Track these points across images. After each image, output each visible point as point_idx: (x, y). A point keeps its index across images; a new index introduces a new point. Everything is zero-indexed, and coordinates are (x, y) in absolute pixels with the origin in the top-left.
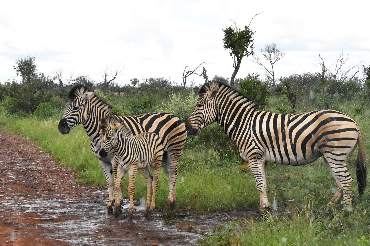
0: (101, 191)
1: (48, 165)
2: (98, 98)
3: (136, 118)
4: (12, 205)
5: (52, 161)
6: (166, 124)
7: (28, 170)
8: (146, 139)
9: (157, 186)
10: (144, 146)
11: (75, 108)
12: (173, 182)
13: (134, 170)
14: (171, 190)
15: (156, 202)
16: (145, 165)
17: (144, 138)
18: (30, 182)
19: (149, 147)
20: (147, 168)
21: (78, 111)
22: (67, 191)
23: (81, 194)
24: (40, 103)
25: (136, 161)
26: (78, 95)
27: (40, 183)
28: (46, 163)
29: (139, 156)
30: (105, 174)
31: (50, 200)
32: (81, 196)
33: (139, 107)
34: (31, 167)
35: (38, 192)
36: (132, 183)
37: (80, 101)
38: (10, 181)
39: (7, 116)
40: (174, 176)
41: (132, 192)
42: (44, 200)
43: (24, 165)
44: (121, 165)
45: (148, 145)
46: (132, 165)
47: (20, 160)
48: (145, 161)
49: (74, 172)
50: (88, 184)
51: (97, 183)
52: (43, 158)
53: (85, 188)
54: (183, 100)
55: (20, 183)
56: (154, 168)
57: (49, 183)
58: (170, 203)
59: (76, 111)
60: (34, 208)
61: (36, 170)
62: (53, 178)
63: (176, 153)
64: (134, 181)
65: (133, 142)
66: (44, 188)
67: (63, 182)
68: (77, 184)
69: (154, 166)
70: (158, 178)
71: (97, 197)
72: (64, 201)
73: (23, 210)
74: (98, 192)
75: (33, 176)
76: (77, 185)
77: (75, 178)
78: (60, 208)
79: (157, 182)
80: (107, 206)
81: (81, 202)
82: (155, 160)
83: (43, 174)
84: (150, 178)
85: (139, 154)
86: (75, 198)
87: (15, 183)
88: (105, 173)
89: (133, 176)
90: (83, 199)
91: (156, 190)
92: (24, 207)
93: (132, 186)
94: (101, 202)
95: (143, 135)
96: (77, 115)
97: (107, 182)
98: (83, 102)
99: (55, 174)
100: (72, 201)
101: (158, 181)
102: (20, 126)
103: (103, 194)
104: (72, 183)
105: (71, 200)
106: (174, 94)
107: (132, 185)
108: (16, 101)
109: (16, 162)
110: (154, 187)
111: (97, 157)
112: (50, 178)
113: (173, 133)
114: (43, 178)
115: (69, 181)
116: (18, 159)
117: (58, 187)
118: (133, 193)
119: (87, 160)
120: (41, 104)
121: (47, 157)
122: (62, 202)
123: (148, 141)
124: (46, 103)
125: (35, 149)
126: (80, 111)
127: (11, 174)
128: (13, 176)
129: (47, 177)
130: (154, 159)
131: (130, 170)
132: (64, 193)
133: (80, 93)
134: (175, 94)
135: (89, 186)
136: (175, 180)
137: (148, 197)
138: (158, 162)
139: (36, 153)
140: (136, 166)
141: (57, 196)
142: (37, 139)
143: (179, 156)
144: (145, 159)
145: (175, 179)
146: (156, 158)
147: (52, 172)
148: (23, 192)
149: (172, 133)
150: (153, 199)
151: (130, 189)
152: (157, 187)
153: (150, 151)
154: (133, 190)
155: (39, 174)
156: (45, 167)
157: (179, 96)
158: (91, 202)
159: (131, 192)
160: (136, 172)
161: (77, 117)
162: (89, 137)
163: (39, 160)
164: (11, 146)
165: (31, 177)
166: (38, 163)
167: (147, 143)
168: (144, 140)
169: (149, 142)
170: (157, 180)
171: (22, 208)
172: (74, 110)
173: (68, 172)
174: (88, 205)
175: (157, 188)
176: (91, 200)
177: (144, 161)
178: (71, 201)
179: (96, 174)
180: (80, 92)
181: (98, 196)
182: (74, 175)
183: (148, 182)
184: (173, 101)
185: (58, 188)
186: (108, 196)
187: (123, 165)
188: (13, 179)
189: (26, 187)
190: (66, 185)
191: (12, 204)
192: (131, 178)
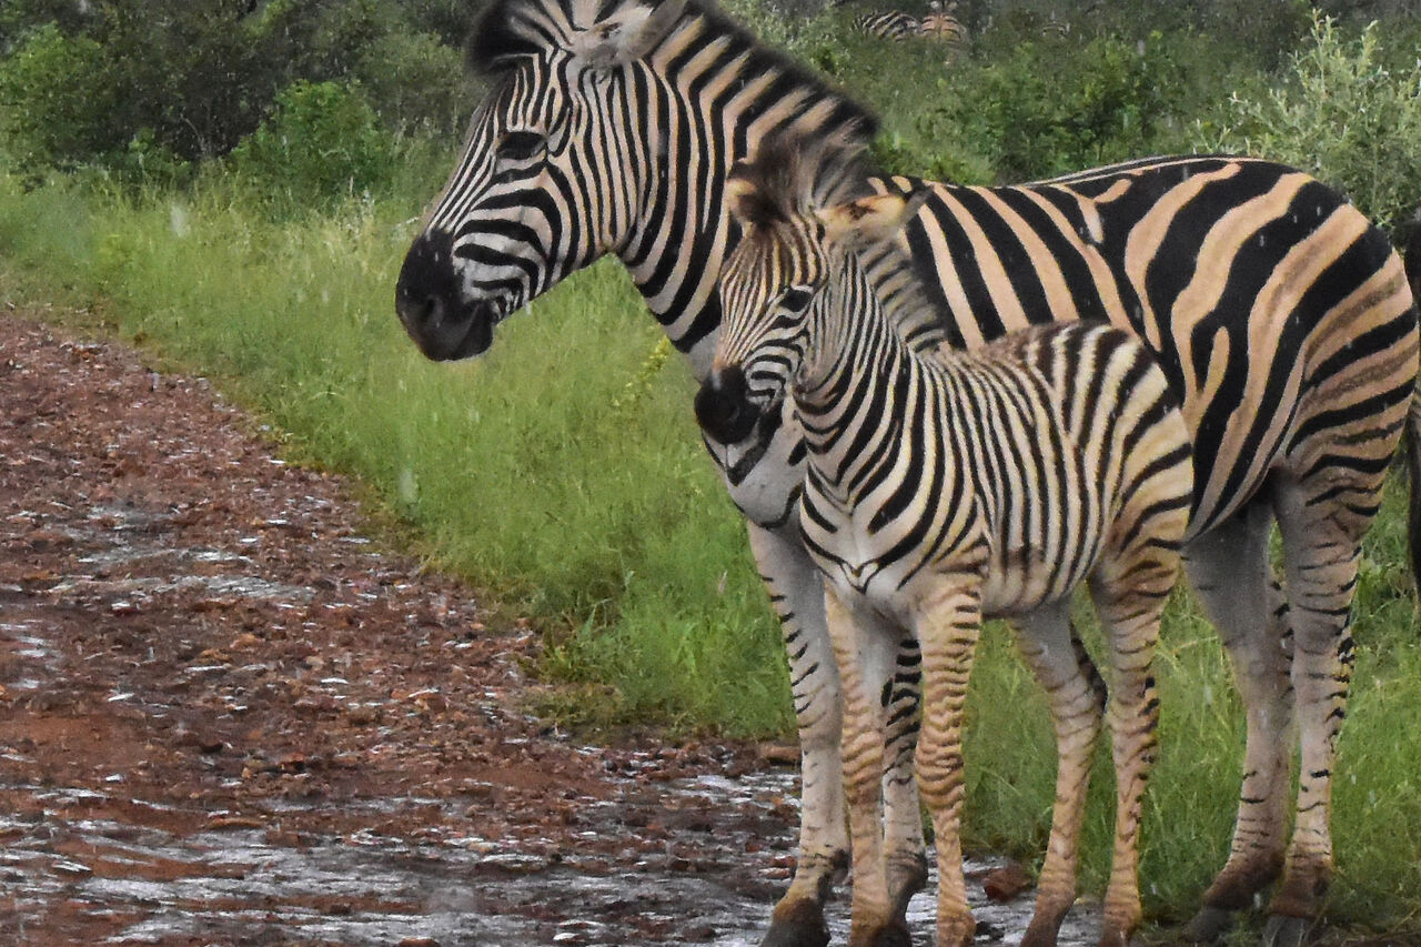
0: (733, 776)
1: (323, 568)
2: (740, 43)
3: (1074, 202)
4: (20, 879)
5: (357, 535)
6: (1296, 252)
7: (162, 606)
8: (1045, 384)
9: (1153, 744)
10: (1031, 432)
11: (518, 145)
12: (1328, 707)
13: (961, 609)
14: (1318, 775)
15: (1151, 870)
16: (1037, 587)
17: (1032, 378)
18: (175, 703)
19: (1069, 443)
20: (1052, 606)
21: (545, 162)
22: (466, 772)
23: (571, 804)
24: (283, 83)
25: (975, 545)
26: (551, 39)
27: (251, 709)
28: (312, 549)
29: (996, 503)
30: (791, 638)
31: (318, 844)
32: (570, 821)
33: (1059, 124)
34: (189, 580)
35: (235, 783)
36: (950, 715)
37: (554, 81)
38: (16, 691)
39: (24, 176)
40: (1334, 666)
41: (947, 790)
42: (272, 842)
43: (136, 563)
44: (858, 572)
45: (1061, 431)
46: (945, 571)
47: (107, 525)
48: (1033, 553)
49: (530, 625)
50: (634, 724)
51: (699, 716)
52: (290, 516)
53: (603, 757)
54: (1396, 77)
55: (96, 704)
56: (1120, 599)
57: (326, 711)
58: (1312, 881)
59: (525, 165)
60: (197, 906)
61: (223, 608)
62: (354, 673)
63: (1352, 488)
64: (958, 700)
65: (952, 392)
66: (286, 746)
67: (436, 703)
68: (543, 722)
69: (1116, 589)
70: (1150, 683)
71: (696, 827)
72: (430, 853)
73: (105, 919)
74: (708, 788)
75: (197, 650)
76: (546, 732)
77: (532, 676)
78: (397, 909)
79: (1146, 711)
80: (788, 900)
81: (570, 866)
82: (1124, 538)
83: (283, 636)
84: (1080, 685)
85: (995, 495)
86: (520, 836)
87: (54, 707)
88: (788, 628)
89: (951, 662)
90: (587, 844)
91: (1143, 777)
92: (112, 900)
93: (951, 743)
94: (726, 868)
95: (1021, 354)
96: (537, 198)
97: (799, 704)
98: (588, 89)
99: (380, 638)
100: (500, 858)
101: (1154, 703)
102: (121, 256)
103: (746, 805)
104: (508, 713)
105: (489, 845)
106: (1330, 30)
107: (945, 729)
108: (95, 61)
109: (70, 542)
110: (1121, 750)
111: (742, 510)
112: (335, 674)
113: (1340, 332)
114: (278, 669)
115: (484, 698)
116: (97, 514)
117: (389, 739)
118: (959, 798)
119: (629, 536)
120: (297, 93)
121: (321, 503)
122: (420, 859)
123: (1057, 396)
124: (328, 87)
125: (233, 438)
126: (563, 163)
127: (27, 634)
128: (39, 654)
129: (311, 660)
130: (1114, 538)
131: (930, 606)
132: (438, 794)
133: (565, 25)
134: (1334, 25)
135: (637, 736)
136: (1343, 695)
137: (1059, 830)
138: (1149, 553)
139: (234, 473)
140: (971, 579)
141: (378, 814)
142: (247, 366)
143: (1371, 511)
144: (1035, 540)
145: (1342, 686)
146: (1132, 524)
147: (351, 622)
148: (116, 777)
149: (1329, 332)
150: (1120, 845)
151: (932, 764)
152: (1152, 752)
153: (1072, 475)
154: (955, 767)
155: (250, 637)
156: (300, 582)
157: (1369, 43)
158: (644, 870)
159: (938, 785)
160: (972, 626)
161: (534, 217)
162: (677, 354)
163: (253, 530)
164: (43, 414)
165: (186, 657)
166: (249, 551)
167: (1050, 413)
168: (1029, 386)
169: (1067, 407)
170: (1150, 694)
171: (95, 905)
172: (508, 164)
173: (479, 626)
174: (625, 886)
175: (1152, 760)
176: (647, 850)
177: (1025, 554)
178: (490, 852)
179: (699, 645)
180: (569, 15)
181: (702, 819)
182: (530, 647)
183: (1067, 711)
184: (1318, 85)
185: (392, 748)
186: (786, 818)
187: (874, 567)
188: (38, 669)
189: (142, 736)
190: (460, 726)
191: (20, 873)
192: (937, 675)
